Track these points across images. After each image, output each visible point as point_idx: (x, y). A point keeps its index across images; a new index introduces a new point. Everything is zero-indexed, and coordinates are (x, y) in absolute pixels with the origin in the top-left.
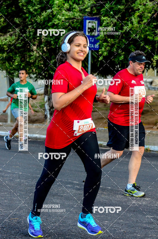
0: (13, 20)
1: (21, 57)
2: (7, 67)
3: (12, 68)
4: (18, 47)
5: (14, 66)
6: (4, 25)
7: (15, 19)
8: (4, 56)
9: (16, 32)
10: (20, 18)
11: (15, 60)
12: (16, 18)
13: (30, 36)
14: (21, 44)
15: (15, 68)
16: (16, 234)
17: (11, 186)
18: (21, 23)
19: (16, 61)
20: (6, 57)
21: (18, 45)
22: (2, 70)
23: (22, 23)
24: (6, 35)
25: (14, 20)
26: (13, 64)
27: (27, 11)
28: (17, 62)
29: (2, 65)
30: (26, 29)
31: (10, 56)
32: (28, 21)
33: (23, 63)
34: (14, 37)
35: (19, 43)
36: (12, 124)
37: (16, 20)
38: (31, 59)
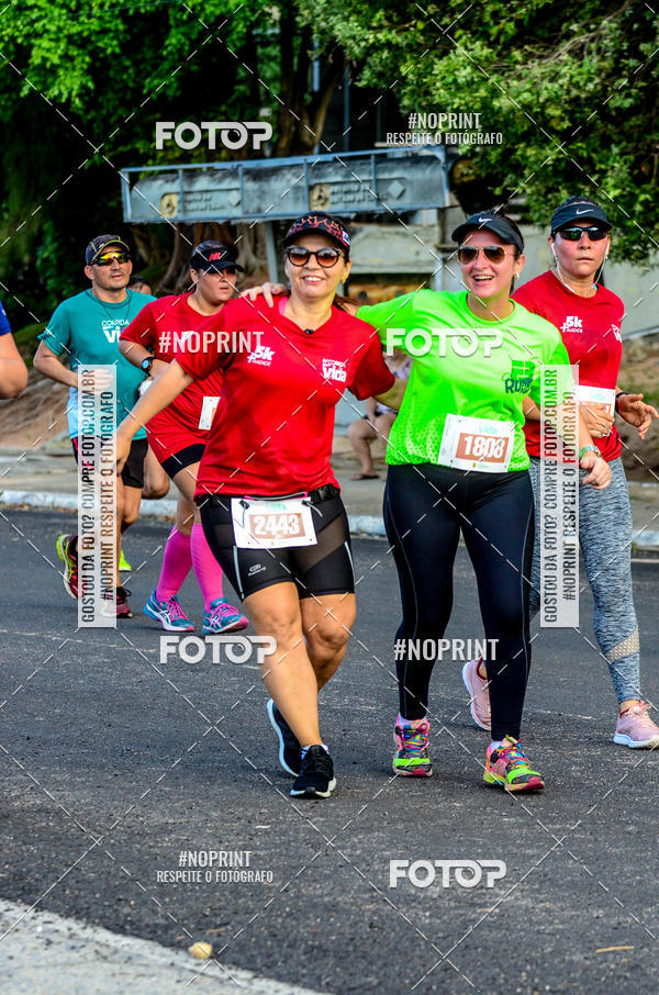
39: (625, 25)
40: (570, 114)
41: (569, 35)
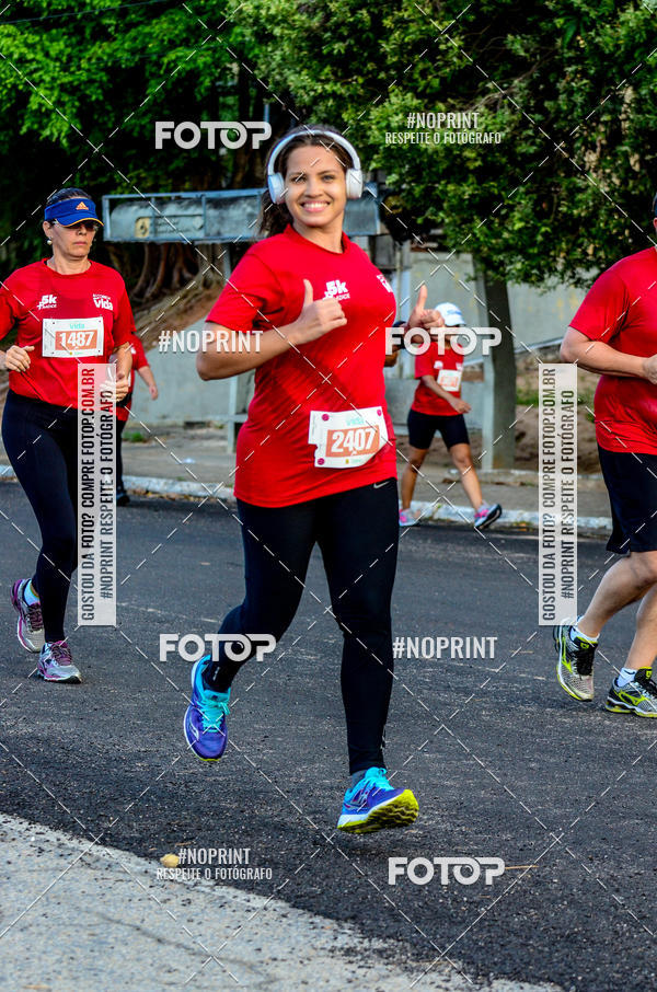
0: (501, 43)
1: (535, 196)
2: (478, 239)
3: (497, 244)
4: (523, 155)
5: (506, 235)
6: (463, 66)
7: (510, 37)
8: (464, 193)
9: (512, 95)
10: (529, 36)
11: (511, 208)
12: (514, 34)
13: (571, 111)
14: (533, 144)
15: (511, 242)
16: (529, 928)
17: (502, 733)
18: (534, 55)
19: (517, 215)
20: (472, 196)
21: (524, 148)
22: (458, 252)
23: (538, 57)
24: (472, 104)
25: (504, 45)
26: (501, 224)
27: (559, 6)
28: (521, 220)
29: (457, 229)
30: (557, 81)
31: (492, 194)
32: (562, 48)
33: (545, 221)
34: (505, 115)
35: (528, 138)
36: (499, 474)
37: (513, 42)
38: (574, 204)
39: (533, 86)
40: (483, 157)
41: (485, 92)
